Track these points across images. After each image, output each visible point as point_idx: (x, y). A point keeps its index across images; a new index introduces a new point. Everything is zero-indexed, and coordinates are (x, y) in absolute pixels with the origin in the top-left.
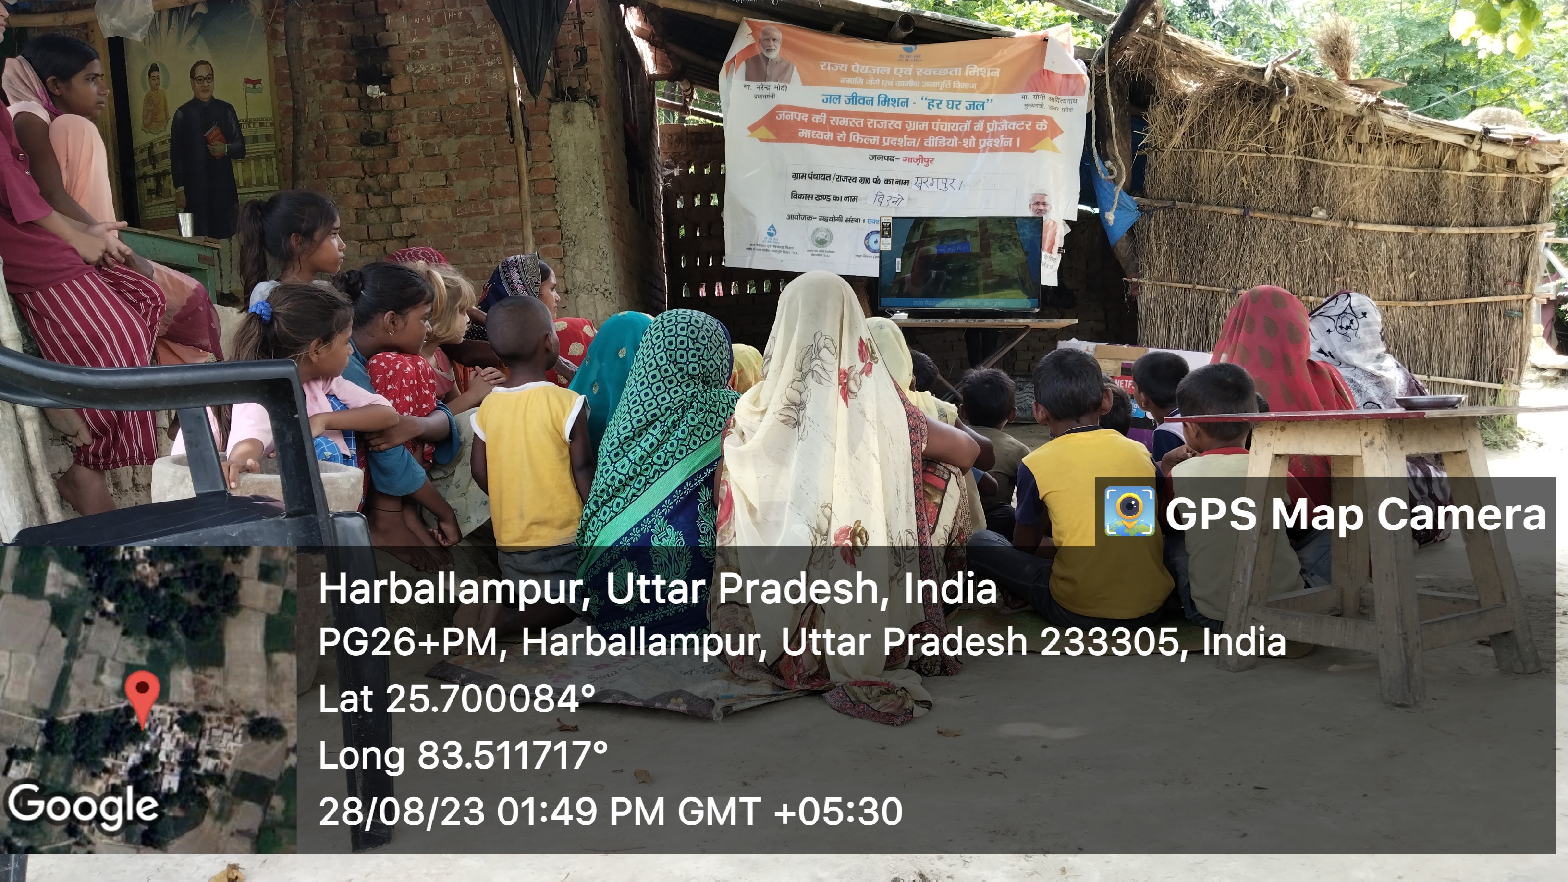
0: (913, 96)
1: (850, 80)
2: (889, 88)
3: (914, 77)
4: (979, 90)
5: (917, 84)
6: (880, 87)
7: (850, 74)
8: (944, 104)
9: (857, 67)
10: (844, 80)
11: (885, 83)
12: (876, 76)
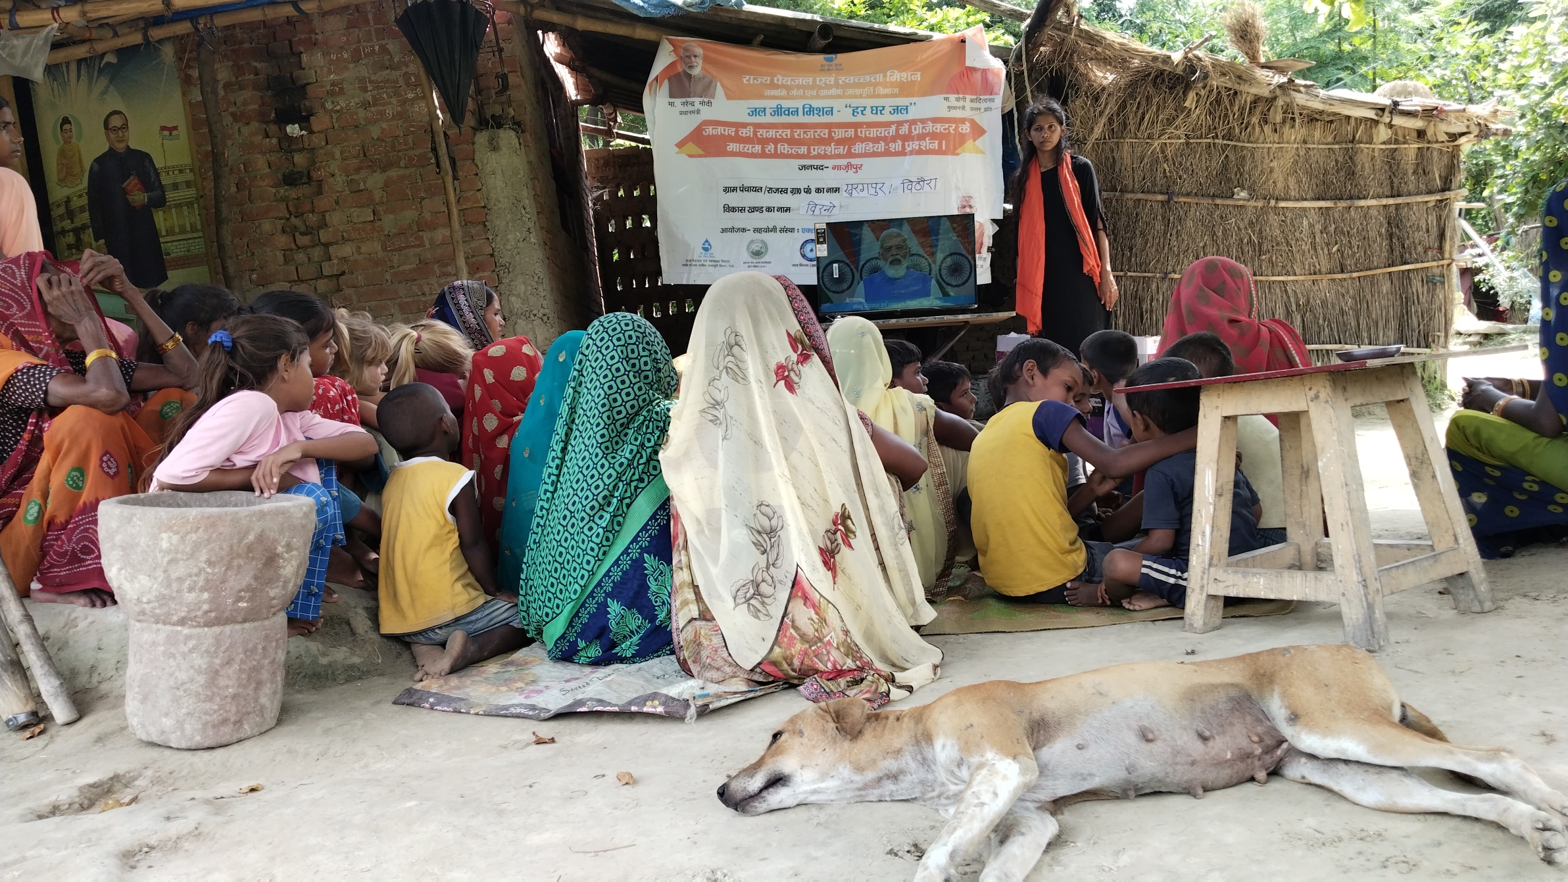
0: (837, 104)
1: (774, 92)
2: (812, 97)
3: (837, 85)
4: (901, 94)
5: (840, 92)
6: (804, 97)
7: (773, 86)
8: (868, 110)
9: (779, 79)
10: (768, 92)
11: (809, 93)
12: (799, 87)
